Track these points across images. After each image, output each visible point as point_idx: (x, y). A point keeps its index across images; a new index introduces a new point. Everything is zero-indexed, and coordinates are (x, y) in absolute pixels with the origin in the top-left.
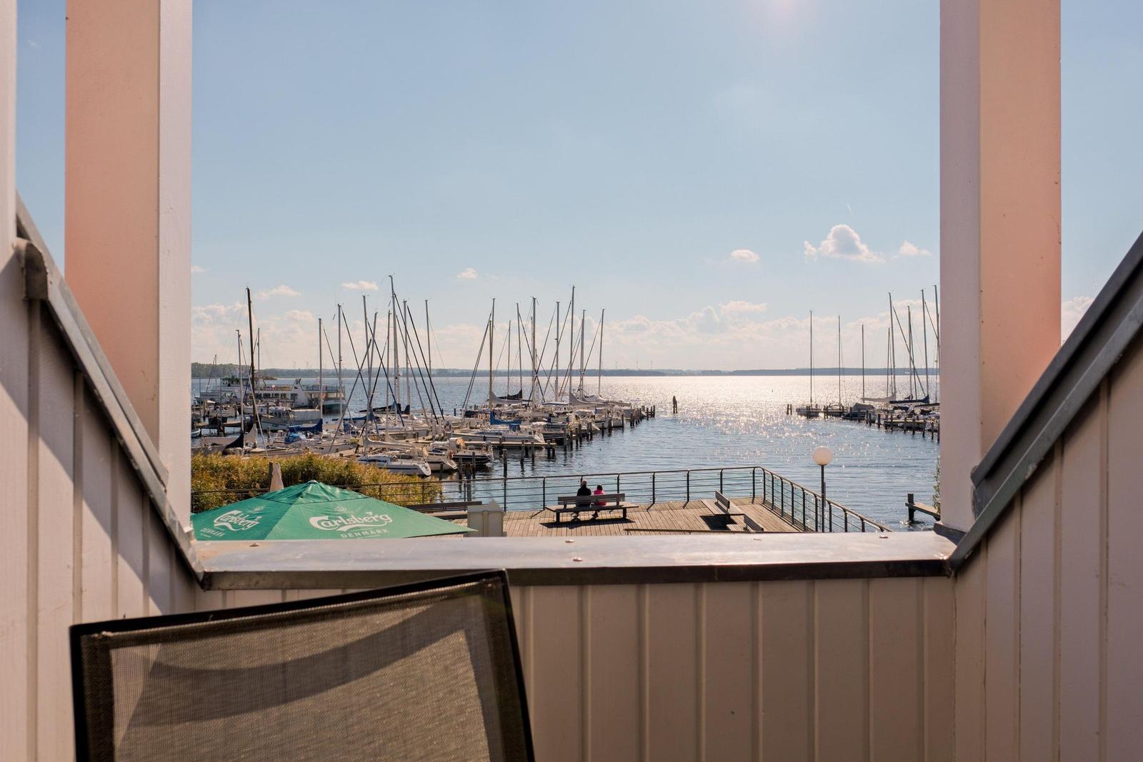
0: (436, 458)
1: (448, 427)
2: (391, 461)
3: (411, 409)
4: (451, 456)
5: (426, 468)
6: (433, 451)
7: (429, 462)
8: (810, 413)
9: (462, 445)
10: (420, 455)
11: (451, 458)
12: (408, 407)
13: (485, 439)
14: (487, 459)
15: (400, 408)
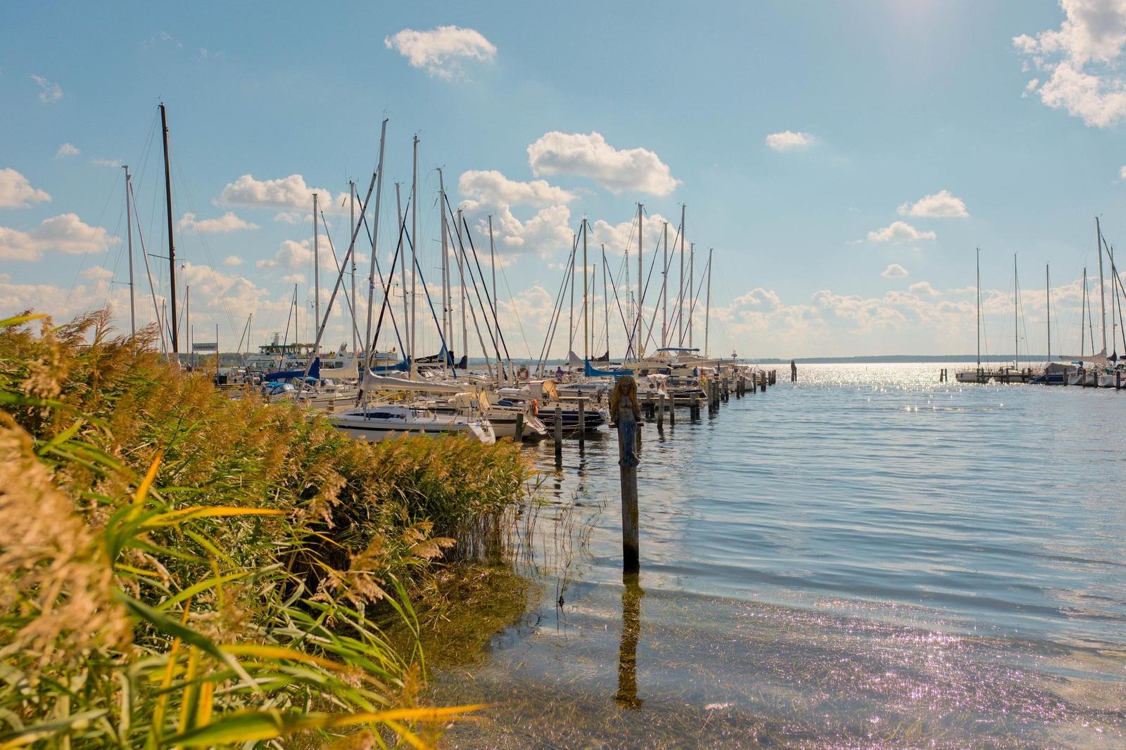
0: (506, 414)
1: (523, 374)
2: (415, 415)
3: (468, 362)
4: (534, 410)
5: (486, 430)
6: (500, 403)
7: (492, 421)
8: (981, 377)
9: (552, 394)
10: (475, 406)
11: (534, 415)
12: (465, 359)
13: (580, 394)
14: (599, 417)
15: (453, 357)
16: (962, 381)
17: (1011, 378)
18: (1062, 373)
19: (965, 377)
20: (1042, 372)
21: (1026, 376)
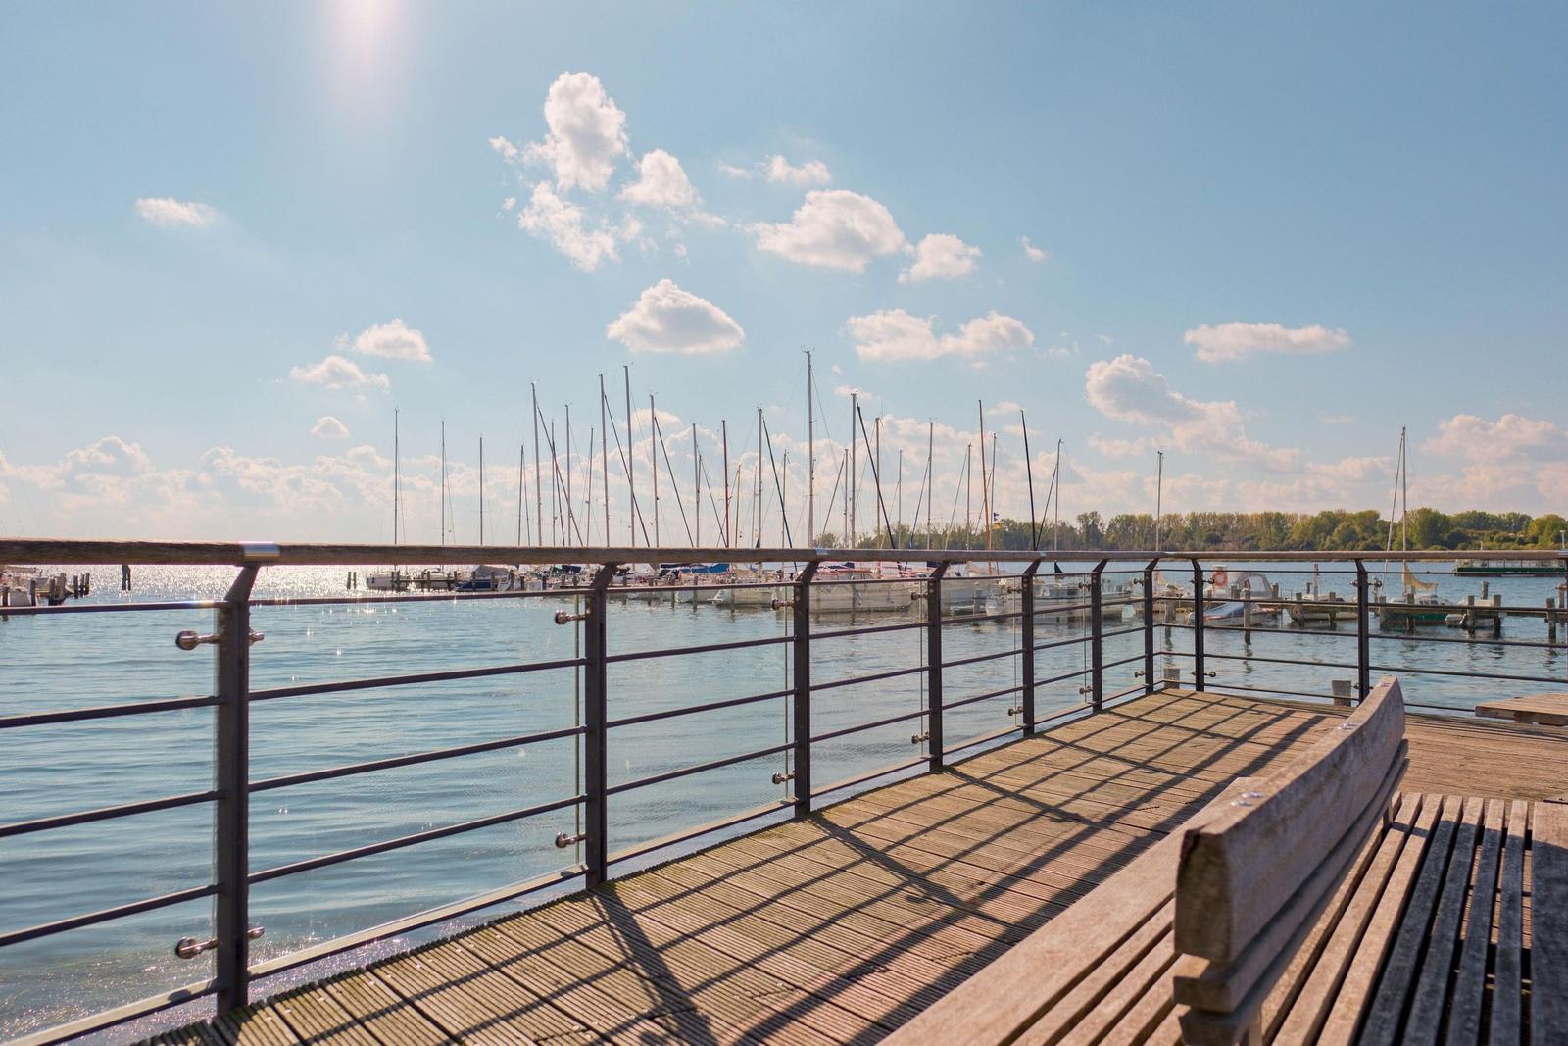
16: (374, 588)
17: (433, 584)
18: (489, 578)
19: (378, 583)
20: (468, 577)
21: (452, 582)
